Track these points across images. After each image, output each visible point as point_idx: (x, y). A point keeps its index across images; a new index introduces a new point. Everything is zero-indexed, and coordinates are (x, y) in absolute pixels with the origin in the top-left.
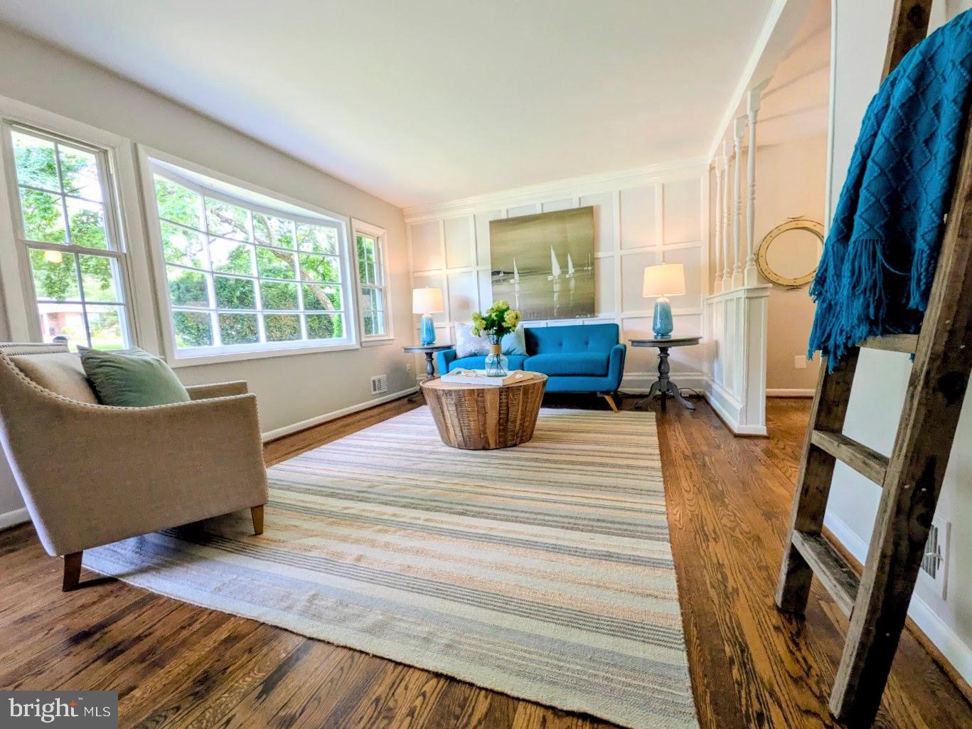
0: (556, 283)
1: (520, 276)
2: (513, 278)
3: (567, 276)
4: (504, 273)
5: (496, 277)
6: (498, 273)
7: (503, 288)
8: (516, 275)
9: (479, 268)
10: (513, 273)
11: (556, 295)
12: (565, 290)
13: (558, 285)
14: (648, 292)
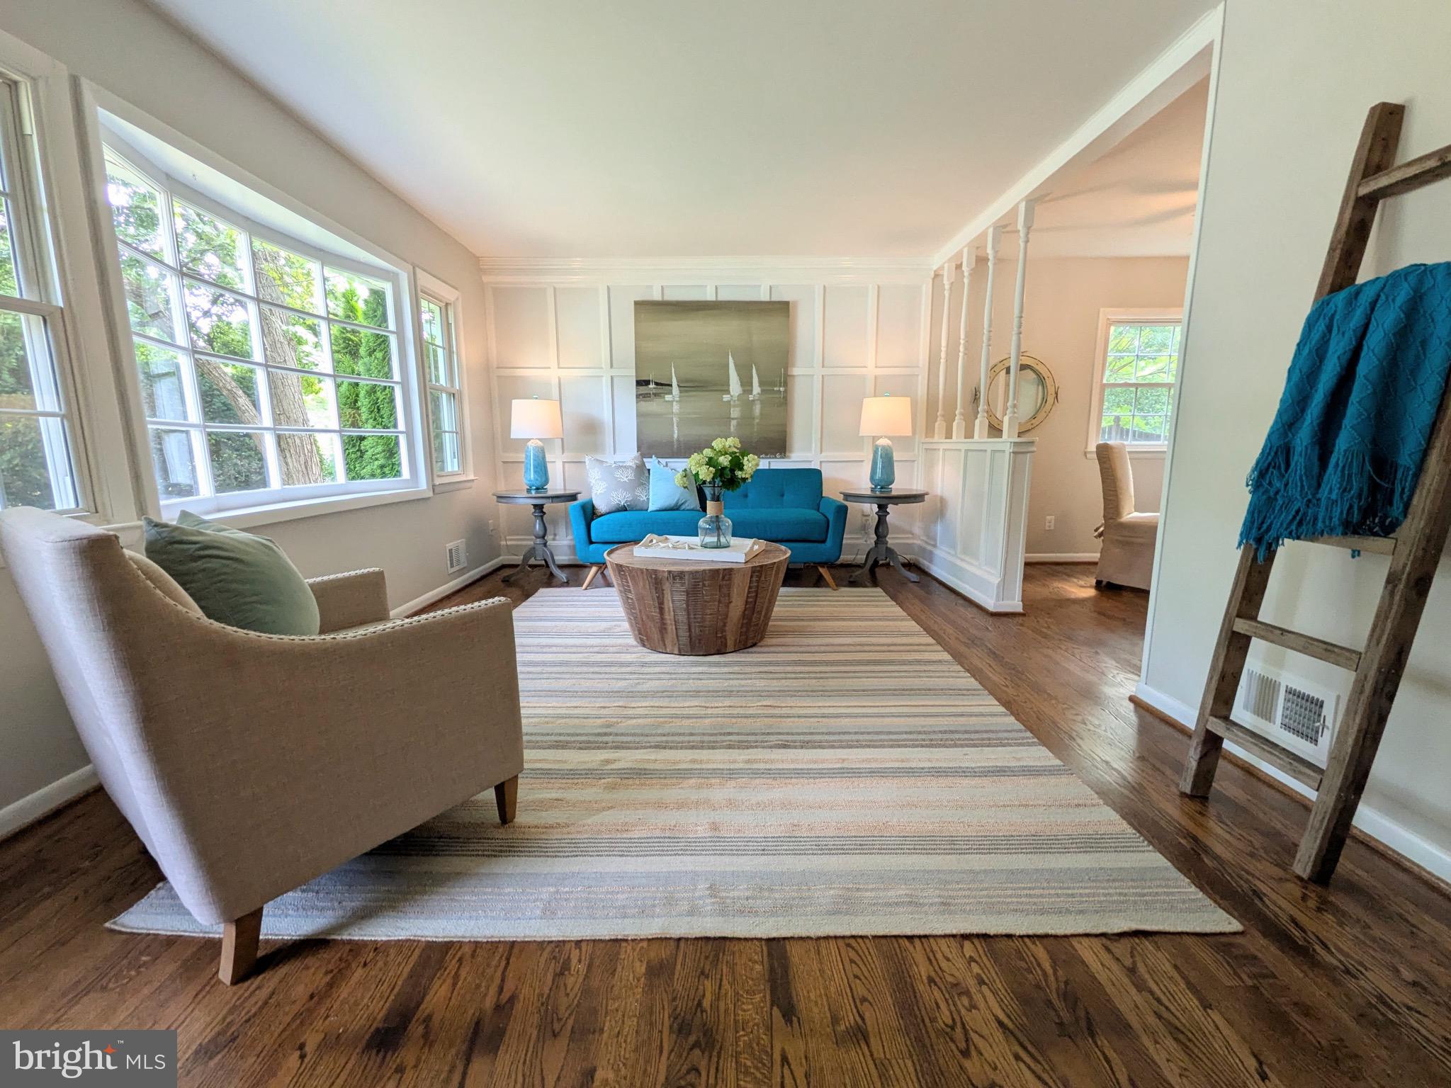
0: (734, 406)
1: (681, 392)
2: (670, 393)
3: (751, 397)
4: (657, 384)
5: (643, 389)
6: (647, 383)
7: (653, 406)
8: (675, 389)
9: (614, 372)
10: (671, 385)
11: (734, 423)
12: (746, 418)
13: (738, 409)
14: (867, 428)
